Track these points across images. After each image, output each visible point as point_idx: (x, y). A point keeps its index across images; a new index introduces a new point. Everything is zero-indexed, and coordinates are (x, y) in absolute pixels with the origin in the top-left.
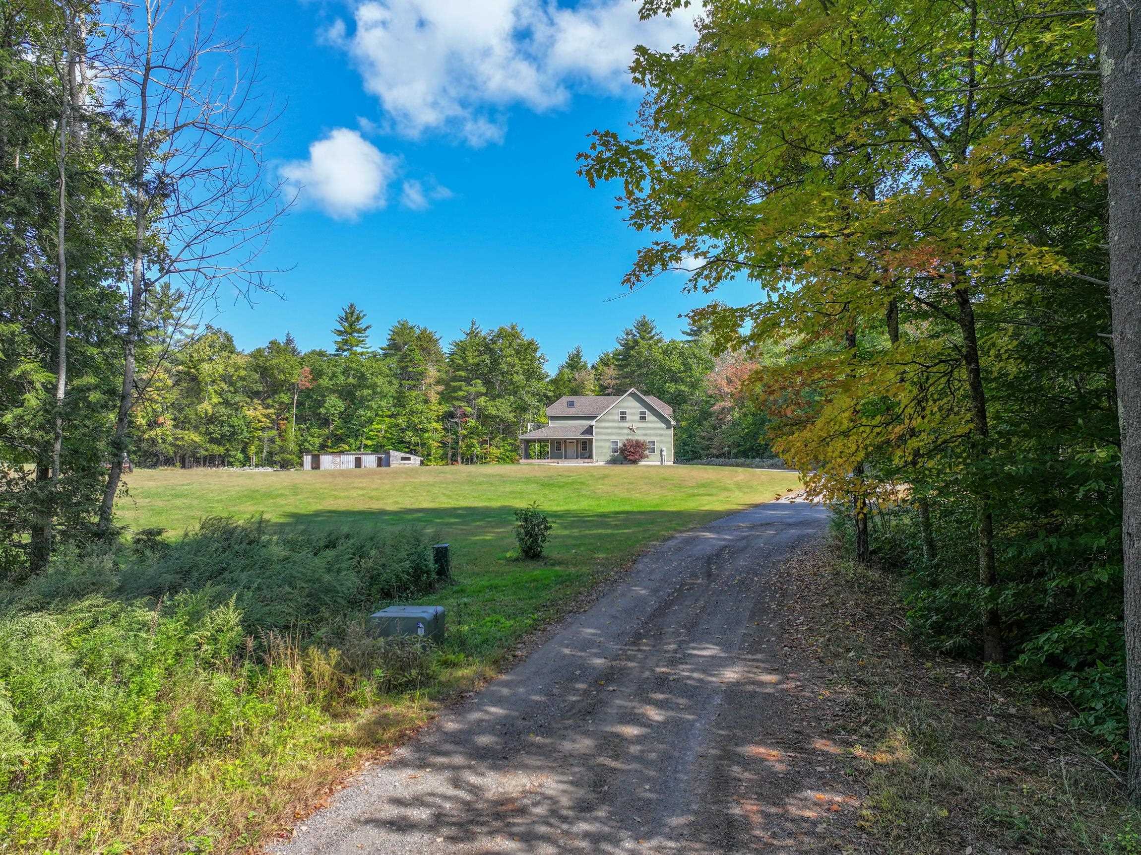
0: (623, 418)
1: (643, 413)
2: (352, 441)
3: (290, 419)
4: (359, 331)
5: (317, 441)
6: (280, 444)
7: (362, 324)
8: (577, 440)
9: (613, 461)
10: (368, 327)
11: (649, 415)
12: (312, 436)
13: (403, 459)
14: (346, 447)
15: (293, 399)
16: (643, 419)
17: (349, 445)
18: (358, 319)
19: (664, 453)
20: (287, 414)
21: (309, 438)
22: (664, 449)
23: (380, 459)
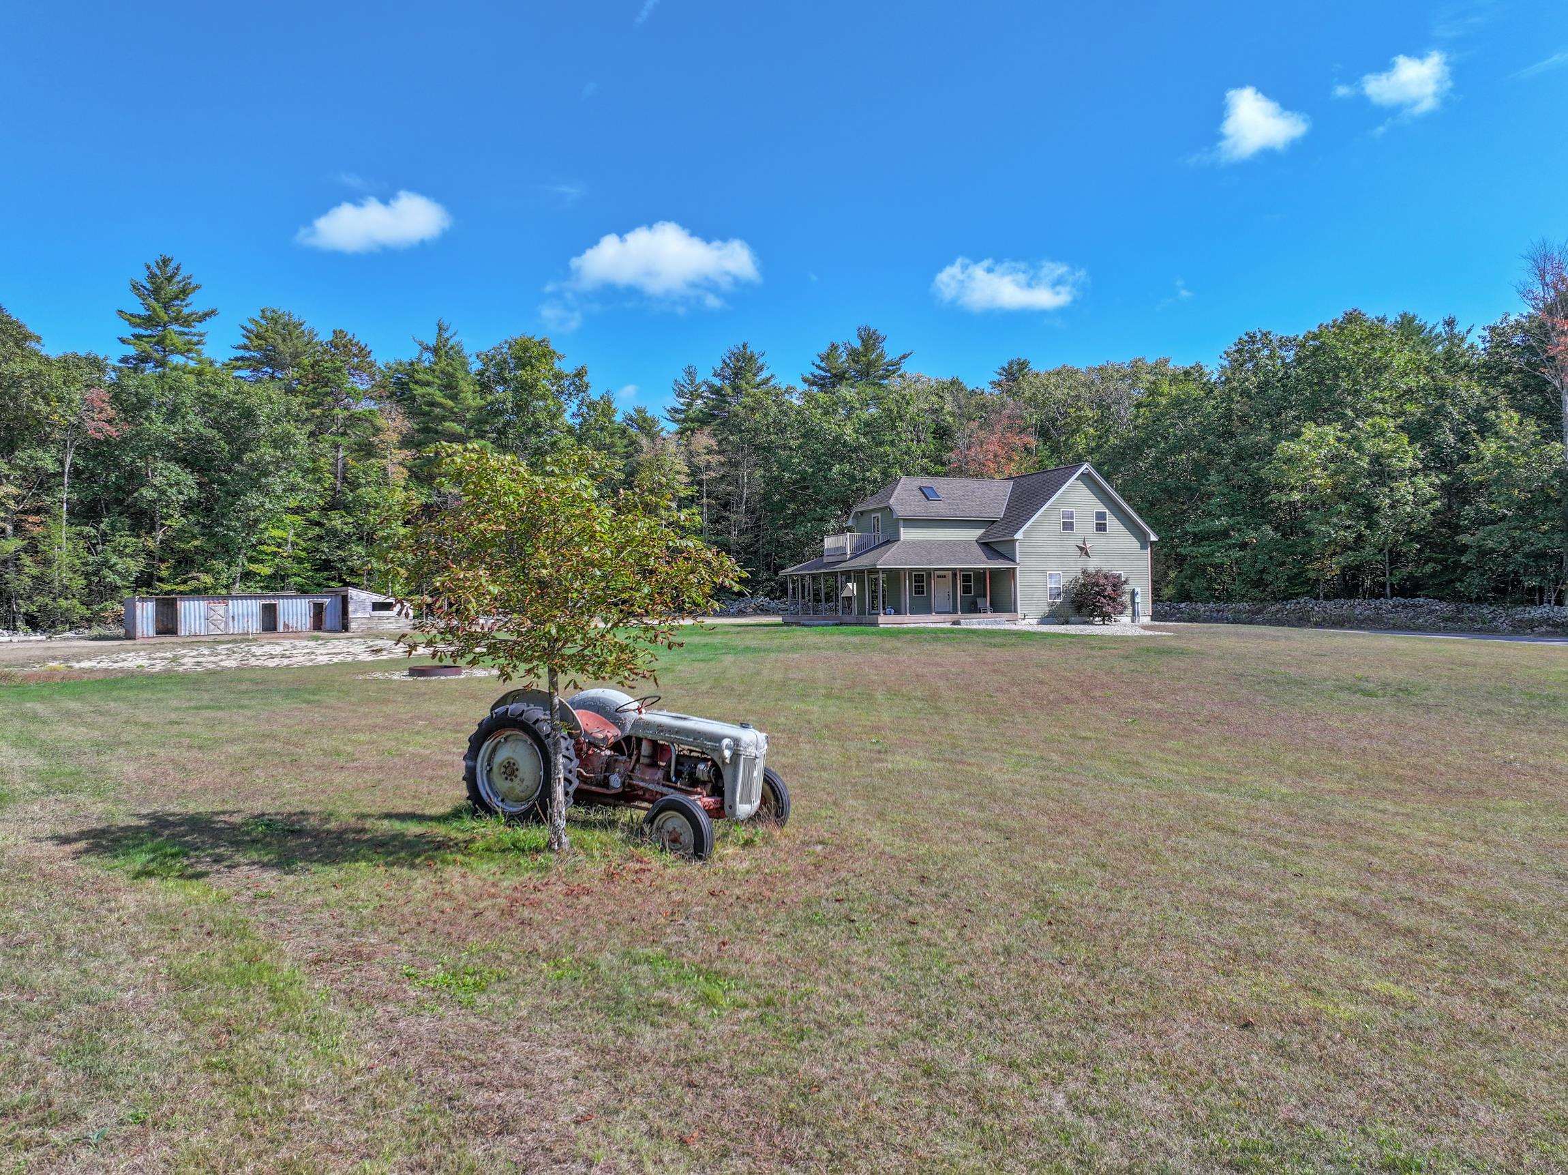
0: (1068, 526)
1: (1101, 516)
2: (219, 565)
3: (55, 510)
4: (186, 321)
5: (135, 566)
6: (35, 571)
7: (195, 304)
8: (954, 572)
9: (1053, 616)
10: (212, 313)
11: (1111, 521)
12: (122, 555)
13: (377, 607)
14: (207, 579)
15: (62, 464)
16: (1101, 528)
17: (216, 574)
18: (184, 292)
19: (1138, 599)
20: (48, 500)
21: (114, 559)
22: (1138, 590)
23: (318, 610)
